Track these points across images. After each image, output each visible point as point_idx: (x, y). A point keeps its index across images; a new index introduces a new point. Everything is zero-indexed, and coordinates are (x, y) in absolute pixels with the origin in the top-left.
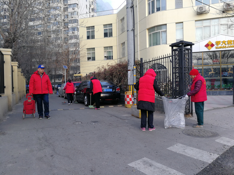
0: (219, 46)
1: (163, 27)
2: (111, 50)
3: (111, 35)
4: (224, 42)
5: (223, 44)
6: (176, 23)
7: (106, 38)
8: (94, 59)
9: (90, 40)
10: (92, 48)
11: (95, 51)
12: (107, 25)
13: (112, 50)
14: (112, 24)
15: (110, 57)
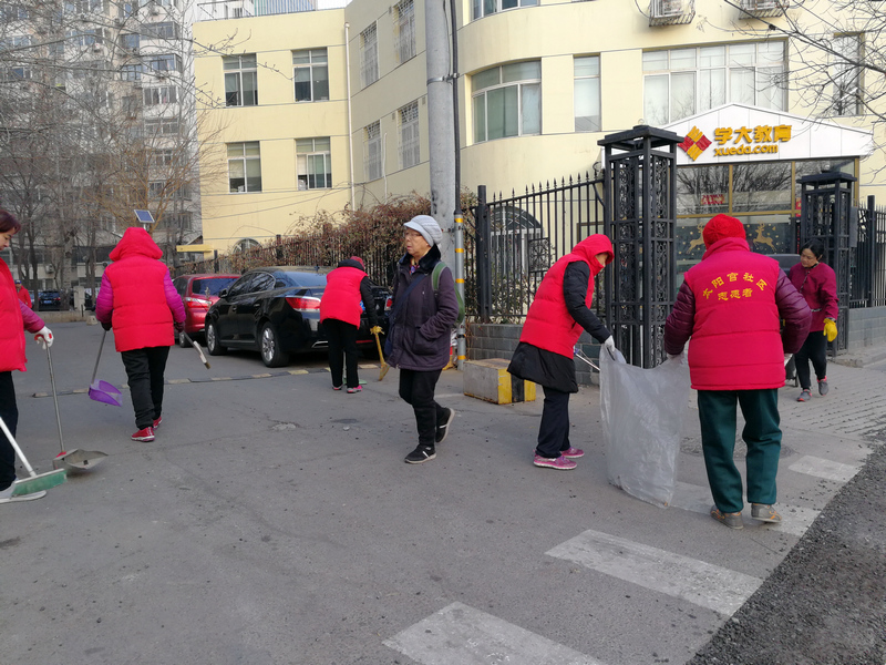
0: (725, 147)
1: (526, 68)
2: (324, 153)
3: (323, 91)
4: (742, 133)
5: (738, 140)
6: (576, 57)
7: (304, 105)
8: (256, 185)
9: (240, 111)
10: (247, 143)
11: (259, 154)
12: (306, 51)
13: (327, 152)
14: (325, 49)
15: (320, 177)
